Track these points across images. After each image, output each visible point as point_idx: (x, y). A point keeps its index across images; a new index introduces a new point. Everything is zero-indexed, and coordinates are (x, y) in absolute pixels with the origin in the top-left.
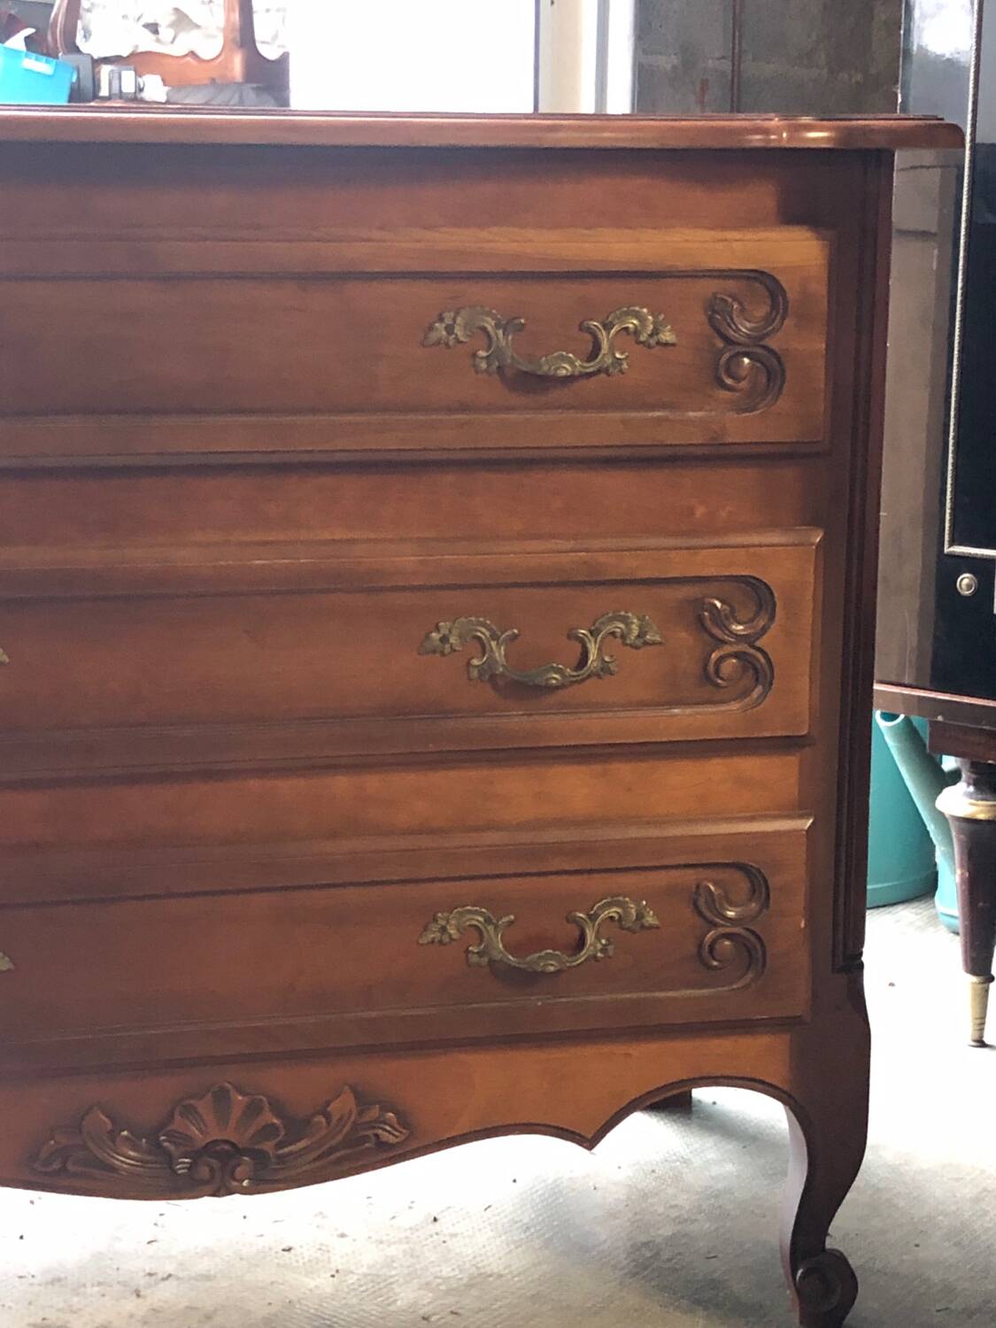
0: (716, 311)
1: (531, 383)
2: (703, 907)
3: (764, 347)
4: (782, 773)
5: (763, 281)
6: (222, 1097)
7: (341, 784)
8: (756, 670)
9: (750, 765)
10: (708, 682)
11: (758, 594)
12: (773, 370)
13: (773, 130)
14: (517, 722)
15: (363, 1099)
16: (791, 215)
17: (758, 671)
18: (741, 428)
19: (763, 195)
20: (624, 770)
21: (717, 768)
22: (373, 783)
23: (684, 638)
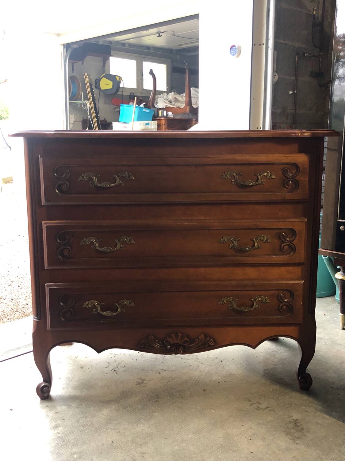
0: (284, 171)
1: (243, 187)
2: (280, 299)
3: (295, 179)
4: (298, 270)
5: (295, 165)
6: (177, 334)
7: (202, 270)
8: (292, 248)
9: (291, 268)
10: (281, 251)
11: (293, 232)
12: (297, 184)
13: (298, 133)
14: (240, 258)
15: (206, 336)
16: (301, 151)
17: (293, 249)
18: (289, 196)
19: (295, 147)
20: (263, 269)
21: (283, 269)
22: (208, 270)
23: (276, 241)
